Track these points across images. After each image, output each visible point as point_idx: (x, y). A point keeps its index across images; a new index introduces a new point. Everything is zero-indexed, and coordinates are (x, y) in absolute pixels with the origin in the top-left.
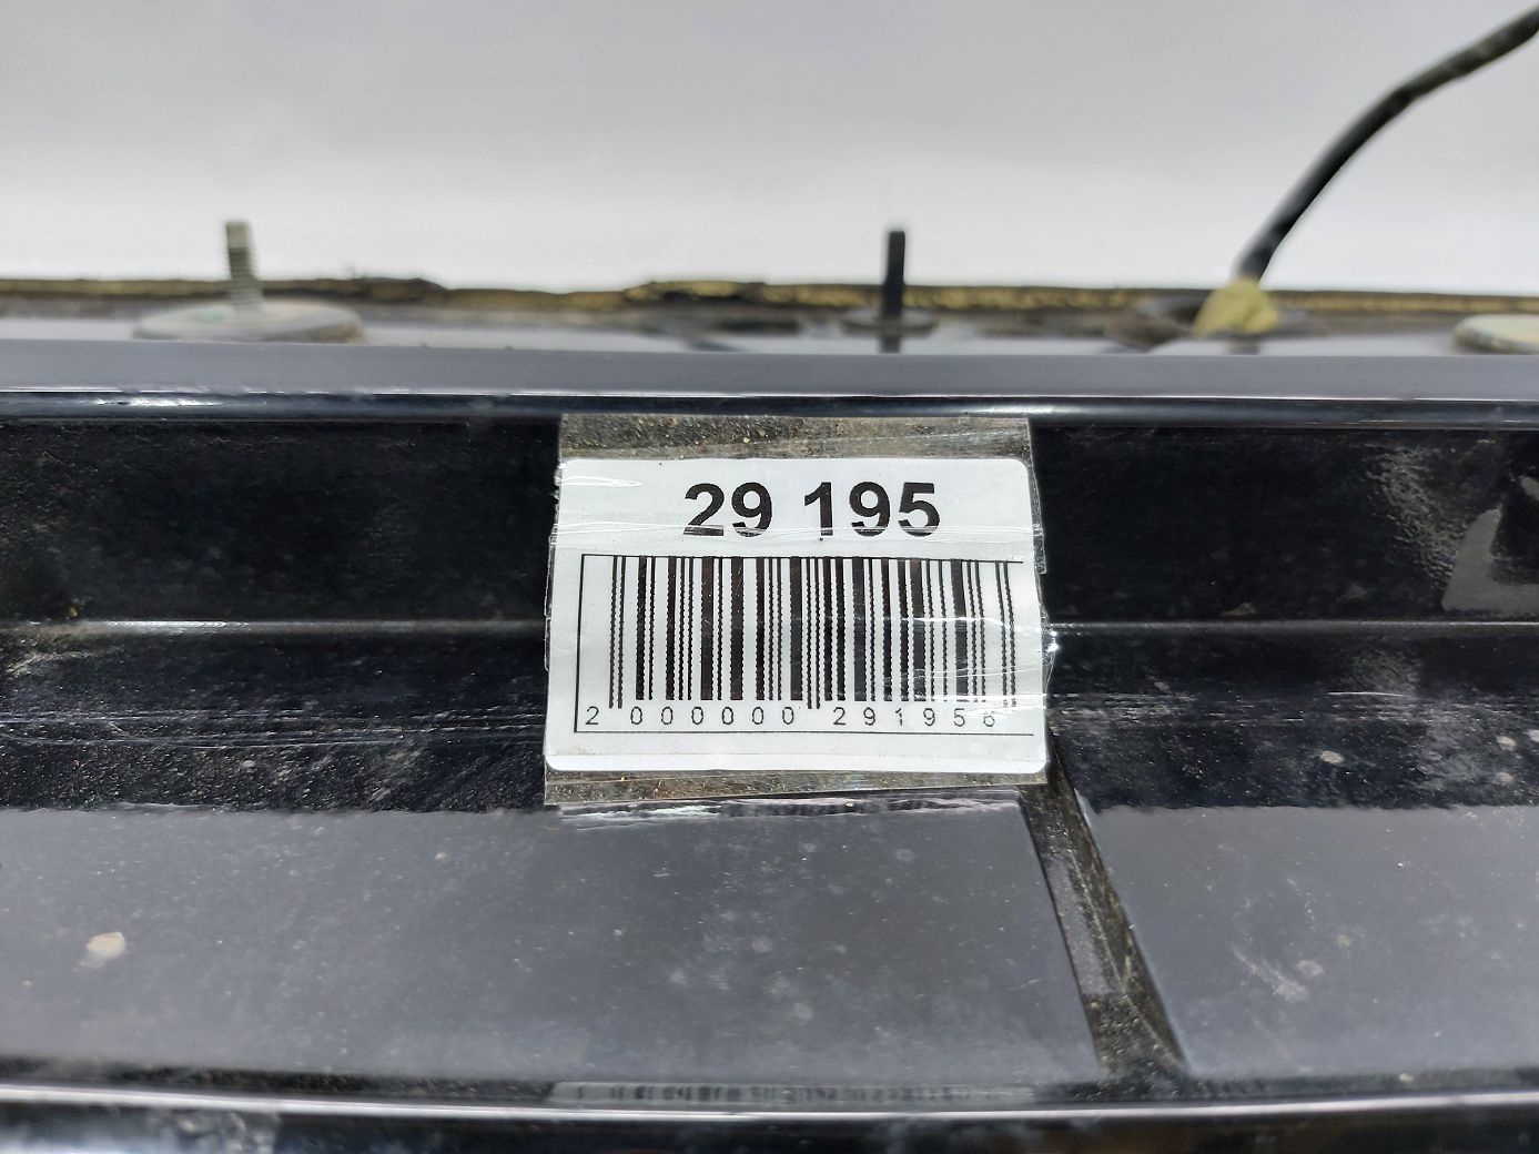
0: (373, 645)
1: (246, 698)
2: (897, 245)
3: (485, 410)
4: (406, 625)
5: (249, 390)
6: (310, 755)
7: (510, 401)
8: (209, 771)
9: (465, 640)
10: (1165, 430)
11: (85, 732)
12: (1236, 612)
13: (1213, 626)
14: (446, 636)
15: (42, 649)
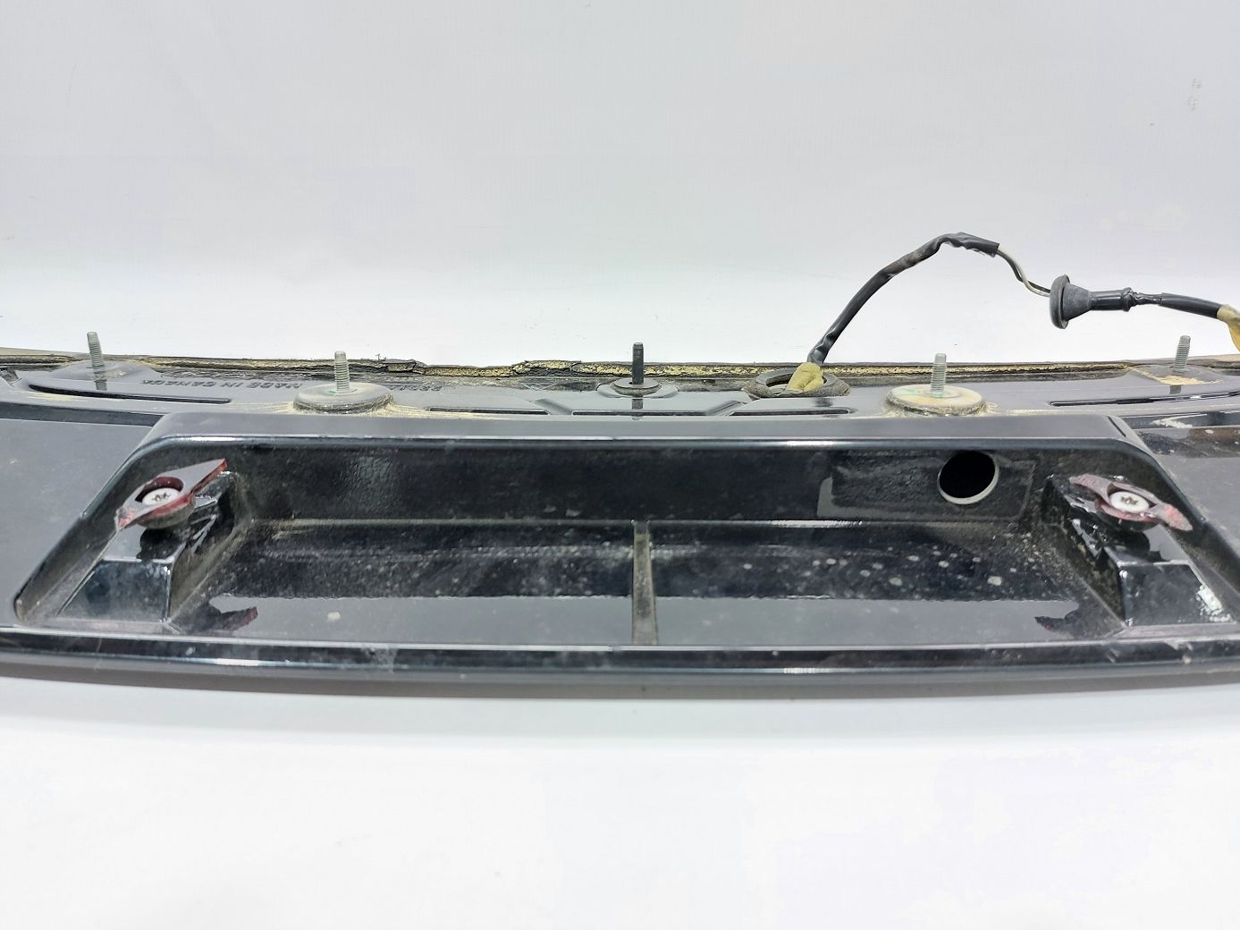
0: (409, 528)
1: (364, 546)
2: (638, 350)
3: (452, 443)
4: (420, 522)
5: (366, 436)
6: (390, 564)
7: (461, 440)
8: (355, 569)
9: (442, 527)
10: (696, 451)
11: (309, 557)
12: (735, 517)
13: (728, 522)
14: (435, 526)
15: (283, 529)
